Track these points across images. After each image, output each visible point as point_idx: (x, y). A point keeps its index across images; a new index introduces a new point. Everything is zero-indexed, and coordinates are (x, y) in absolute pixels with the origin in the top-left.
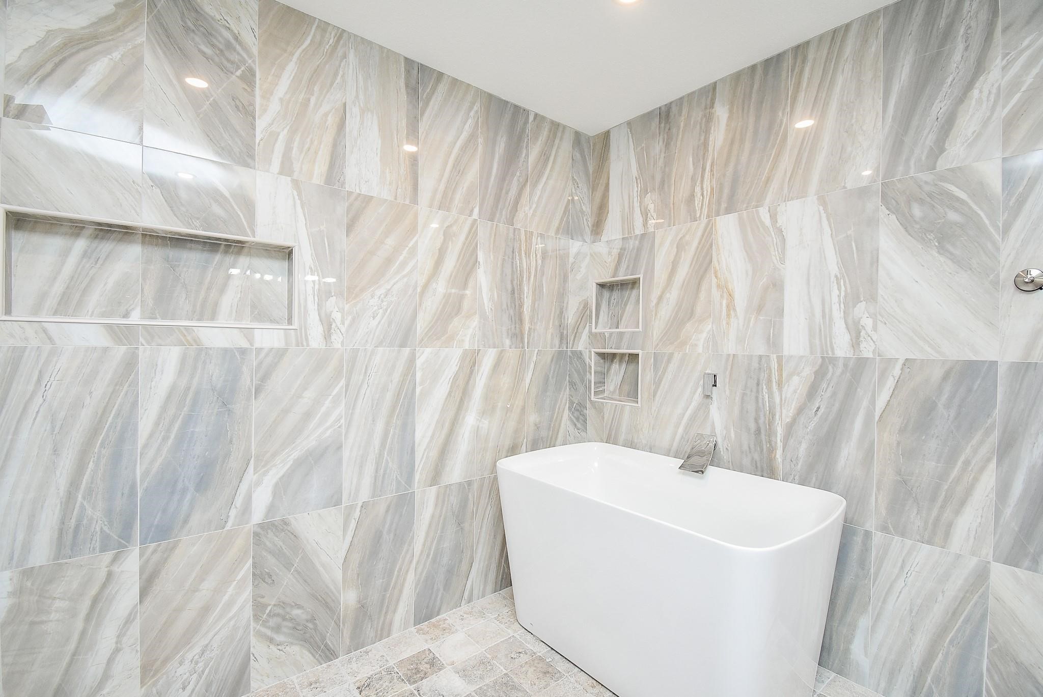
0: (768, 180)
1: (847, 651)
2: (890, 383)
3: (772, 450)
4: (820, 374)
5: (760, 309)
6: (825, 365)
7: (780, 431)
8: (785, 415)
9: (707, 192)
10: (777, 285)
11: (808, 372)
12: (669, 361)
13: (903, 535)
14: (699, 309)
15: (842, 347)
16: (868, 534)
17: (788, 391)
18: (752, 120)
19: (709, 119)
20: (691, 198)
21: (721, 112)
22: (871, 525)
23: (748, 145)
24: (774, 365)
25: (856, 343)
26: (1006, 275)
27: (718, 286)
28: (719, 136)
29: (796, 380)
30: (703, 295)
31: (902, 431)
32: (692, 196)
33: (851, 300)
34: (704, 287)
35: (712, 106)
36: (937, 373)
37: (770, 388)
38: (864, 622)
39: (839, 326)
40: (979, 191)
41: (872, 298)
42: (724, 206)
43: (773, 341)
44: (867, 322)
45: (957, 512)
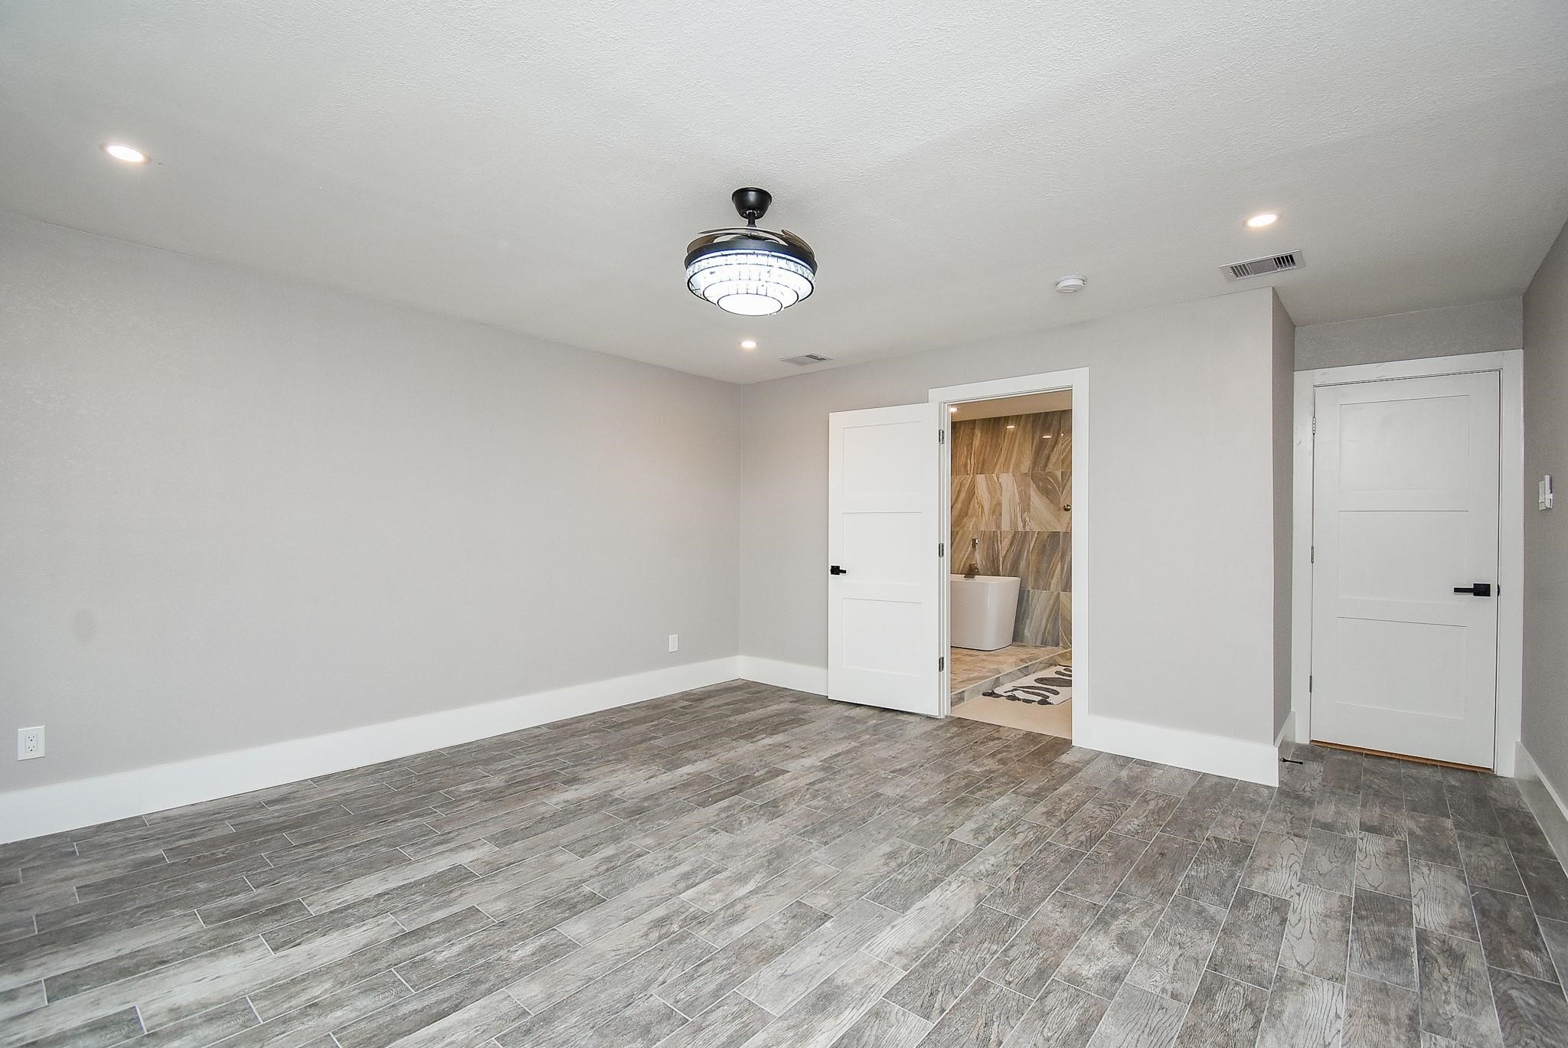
0: (996, 464)
1: (1023, 633)
2: (1034, 539)
3: (998, 567)
4: (1014, 537)
5: (994, 513)
6: (1016, 533)
7: (1001, 559)
8: (1003, 553)
9: (972, 463)
10: (999, 504)
11: (1010, 537)
12: (957, 534)
13: (1038, 589)
14: (970, 512)
15: (1020, 529)
16: (1029, 591)
17: (1004, 543)
18: (990, 439)
19: (973, 434)
20: (966, 465)
21: (978, 433)
22: (1029, 588)
23: (988, 448)
24: (999, 535)
25: (1024, 526)
26: (1062, 506)
27: (978, 503)
28: (977, 442)
29: (1006, 539)
30: (971, 506)
31: (1037, 555)
32: (966, 464)
33: (1023, 512)
34: (972, 503)
35: (974, 429)
36: (1046, 536)
37: (997, 544)
38: (1028, 621)
39: (1019, 519)
40: (1055, 478)
41: (1029, 511)
42: (979, 471)
43: (998, 526)
44: (1028, 519)
45: (1052, 579)
